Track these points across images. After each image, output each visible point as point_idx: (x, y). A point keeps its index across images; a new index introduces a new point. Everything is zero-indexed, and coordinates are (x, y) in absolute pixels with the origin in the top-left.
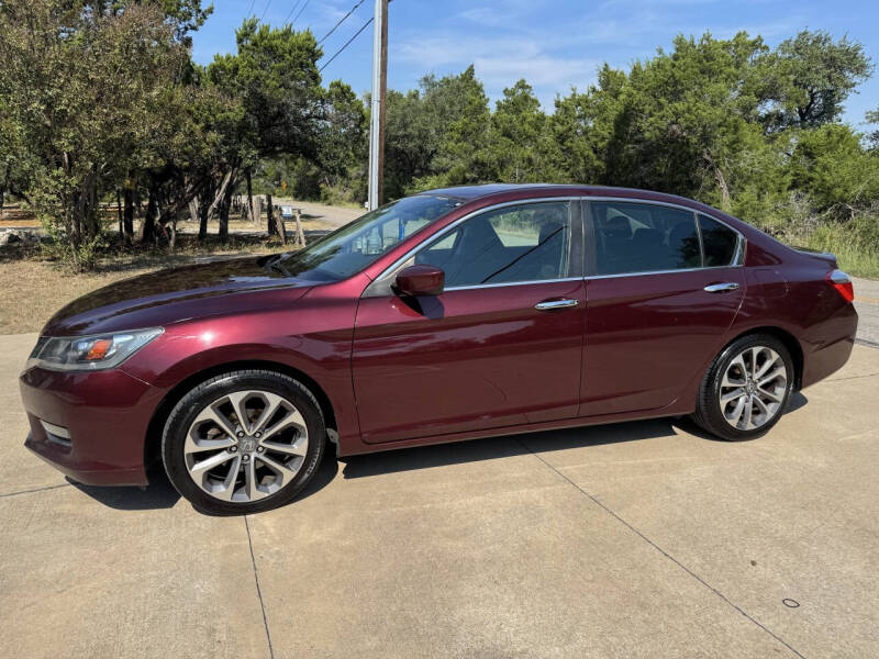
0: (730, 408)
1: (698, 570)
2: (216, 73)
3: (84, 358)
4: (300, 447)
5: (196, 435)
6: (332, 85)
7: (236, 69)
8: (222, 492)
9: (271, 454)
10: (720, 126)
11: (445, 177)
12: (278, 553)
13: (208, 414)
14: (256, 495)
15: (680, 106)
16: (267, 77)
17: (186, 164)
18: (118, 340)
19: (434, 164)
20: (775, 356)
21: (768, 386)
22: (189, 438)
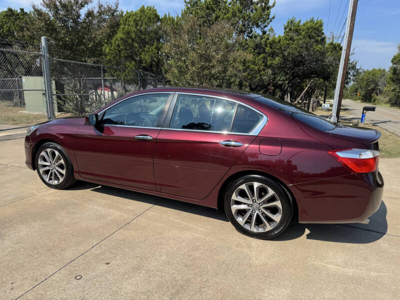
4: (64, 172)
8: (46, 178)
13: (43, 153)
14: (53, 183)
22: (39, 159)
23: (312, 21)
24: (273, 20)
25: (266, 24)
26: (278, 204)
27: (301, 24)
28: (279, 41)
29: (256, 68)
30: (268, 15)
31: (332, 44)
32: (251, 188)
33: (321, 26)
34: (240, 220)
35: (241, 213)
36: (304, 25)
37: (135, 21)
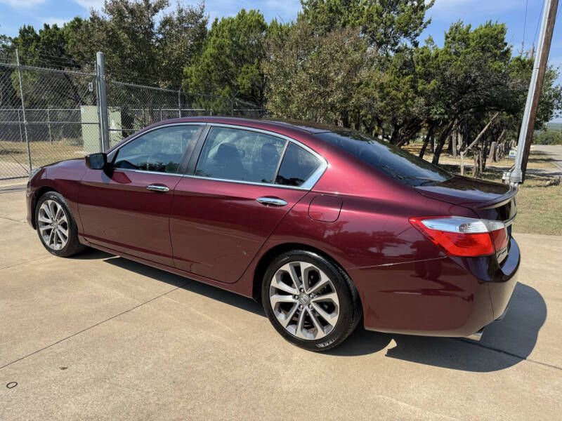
4: (67, 233)
5: (41, 214)
8: (47, 241)
13: (43, 206)
23: (488, 26)
24: (428, 25)
25: (418, 31)
26: (334, 297)
27: (472, 30)
28: (436, 57)
29: (400, 95)
30: (421, 18)
31: (519, 59)
32: (297, 269)
33: (503, 31)
34: (282, 318)
35: (285, 307)
36: (476, 31)
37: (230, 30)
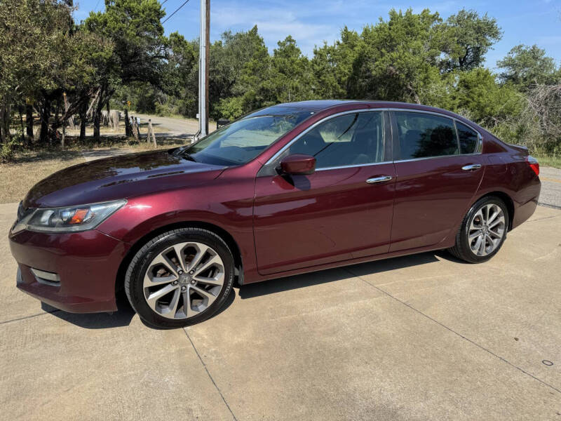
0: (473, 244)
1: (485, 346)
2: (92, 25)
3: (69, 222)
4: (219, 279)
5: (151, 274)
6: (172, 35)
7: (105, 23)
8: (169, 313)
9: (201, 285)
10: (418, 68)
11: (242, 99)
12: (215, 352)
13: (160, 259)
14: (191, 313)
15: (395, 55)
16: (128, 29)
17: (73, 87)
18: (94, 209)
19: (234, 90)
20: (499, 209)
21: (494, 229)
22: (146, 276)
